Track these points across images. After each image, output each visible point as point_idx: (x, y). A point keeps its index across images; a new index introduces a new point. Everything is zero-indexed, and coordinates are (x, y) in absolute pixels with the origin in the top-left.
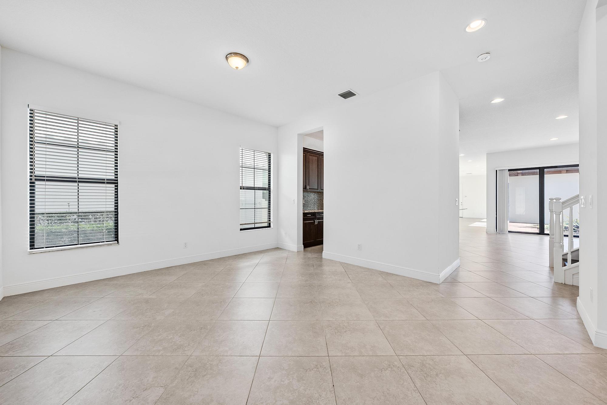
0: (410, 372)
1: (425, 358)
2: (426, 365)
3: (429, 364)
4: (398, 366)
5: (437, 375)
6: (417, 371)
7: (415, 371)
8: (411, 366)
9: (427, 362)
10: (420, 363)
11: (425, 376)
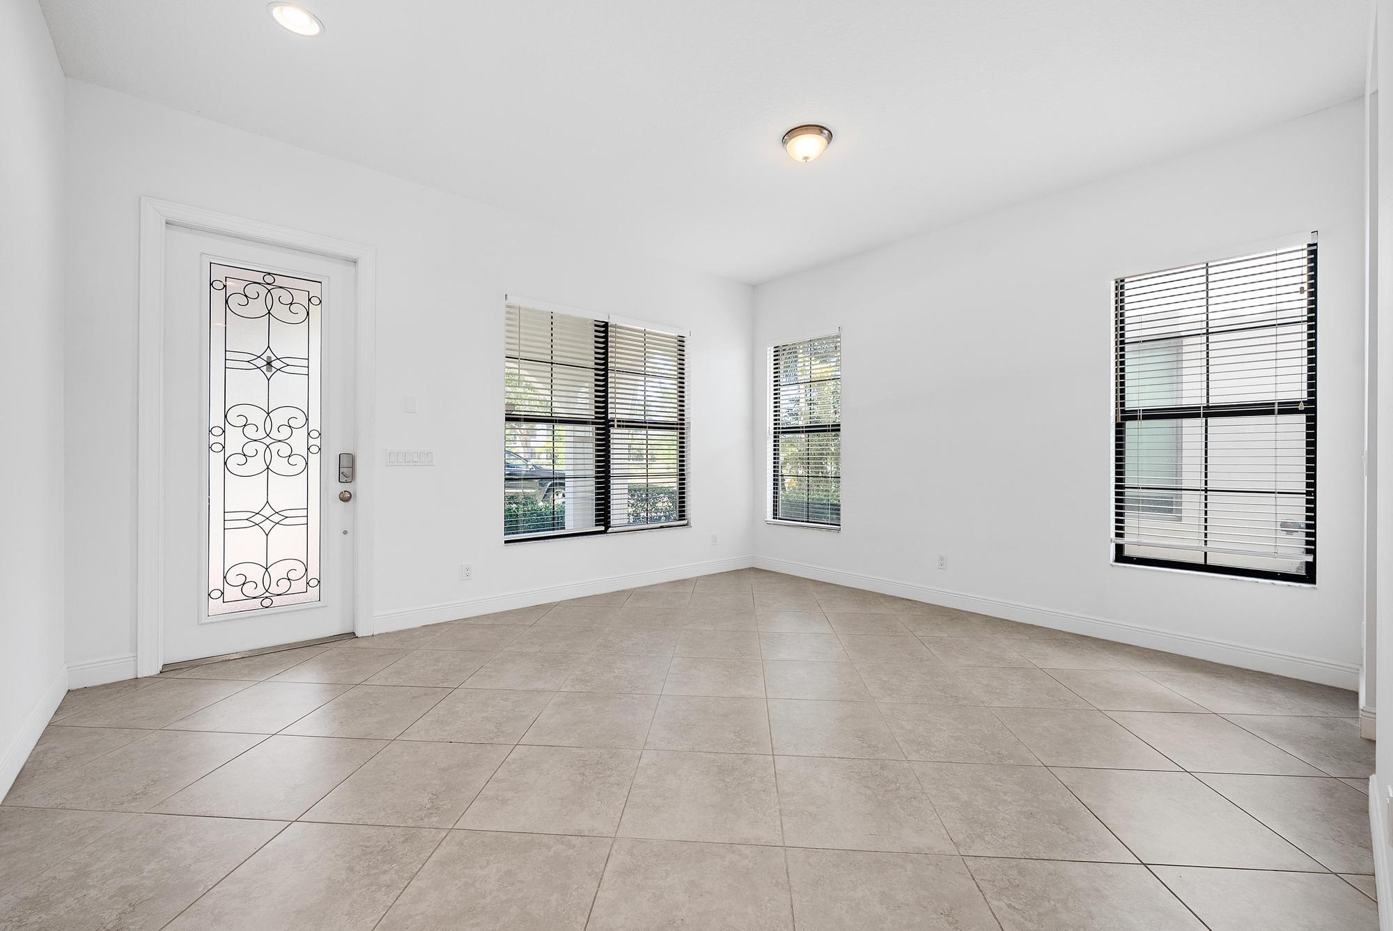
0: (397, 831)
1: (405, 875)
2: (389, 866)
3: (385, 872)
4: (426, 820)
5: (351, 869)
6: (388, 842)
7: (391, 839)
8: (407, 839)
9: (393, 871)
10: (401, 858)
11: (368, 850)
